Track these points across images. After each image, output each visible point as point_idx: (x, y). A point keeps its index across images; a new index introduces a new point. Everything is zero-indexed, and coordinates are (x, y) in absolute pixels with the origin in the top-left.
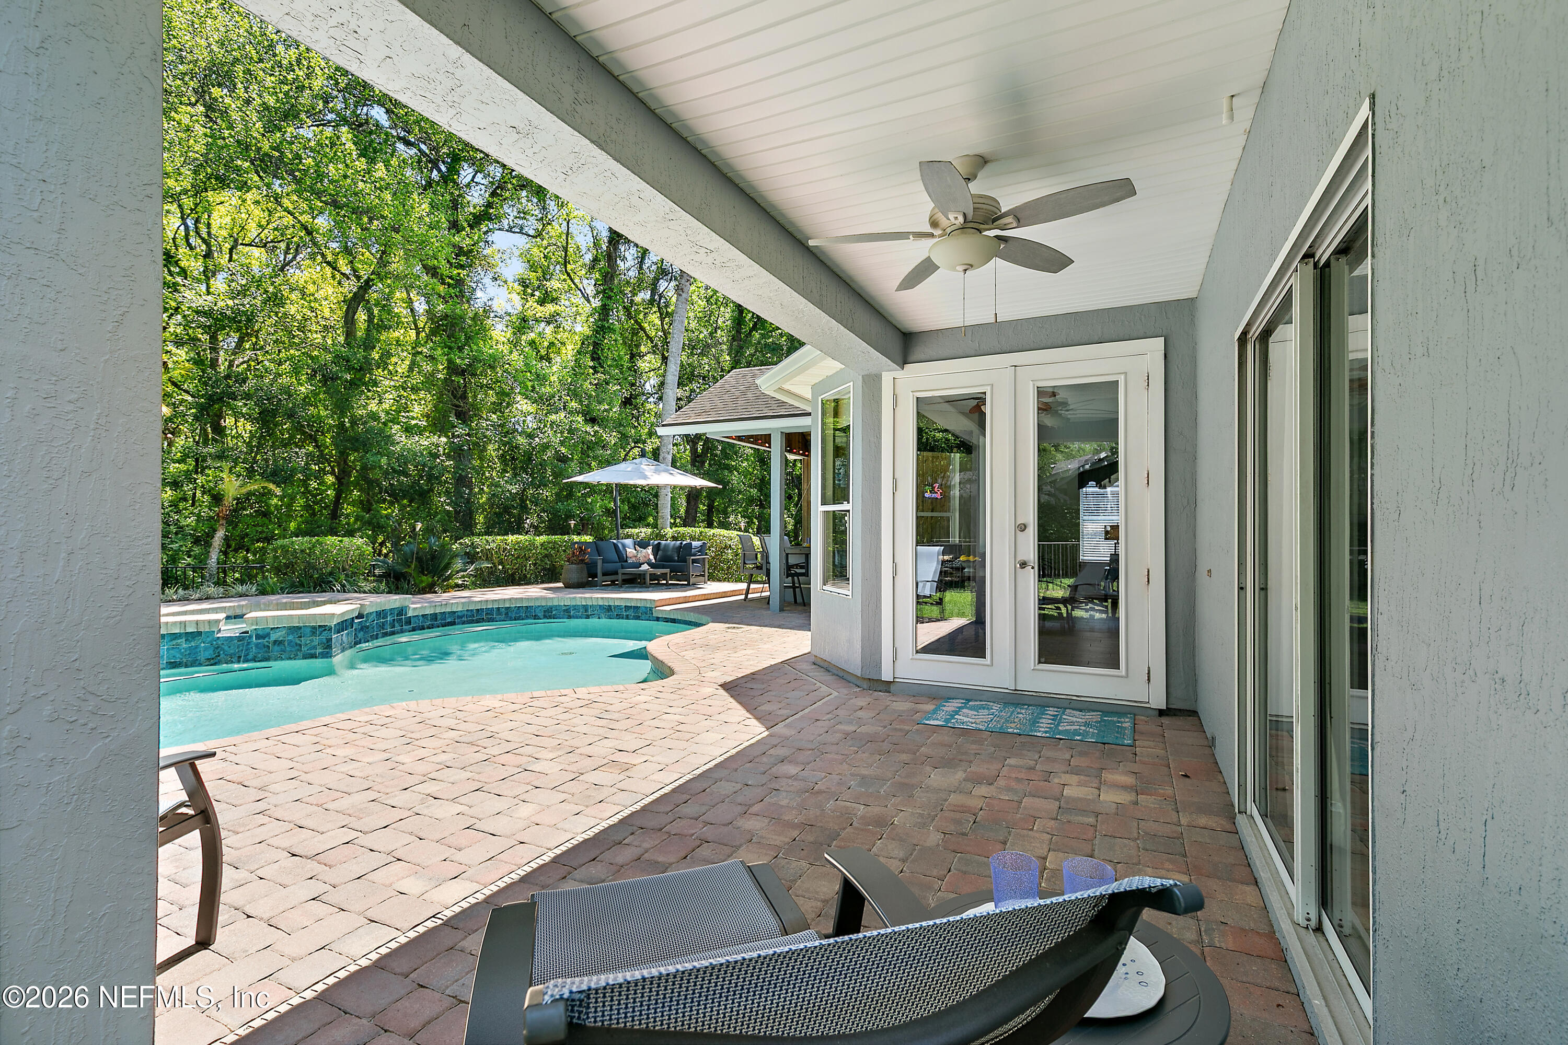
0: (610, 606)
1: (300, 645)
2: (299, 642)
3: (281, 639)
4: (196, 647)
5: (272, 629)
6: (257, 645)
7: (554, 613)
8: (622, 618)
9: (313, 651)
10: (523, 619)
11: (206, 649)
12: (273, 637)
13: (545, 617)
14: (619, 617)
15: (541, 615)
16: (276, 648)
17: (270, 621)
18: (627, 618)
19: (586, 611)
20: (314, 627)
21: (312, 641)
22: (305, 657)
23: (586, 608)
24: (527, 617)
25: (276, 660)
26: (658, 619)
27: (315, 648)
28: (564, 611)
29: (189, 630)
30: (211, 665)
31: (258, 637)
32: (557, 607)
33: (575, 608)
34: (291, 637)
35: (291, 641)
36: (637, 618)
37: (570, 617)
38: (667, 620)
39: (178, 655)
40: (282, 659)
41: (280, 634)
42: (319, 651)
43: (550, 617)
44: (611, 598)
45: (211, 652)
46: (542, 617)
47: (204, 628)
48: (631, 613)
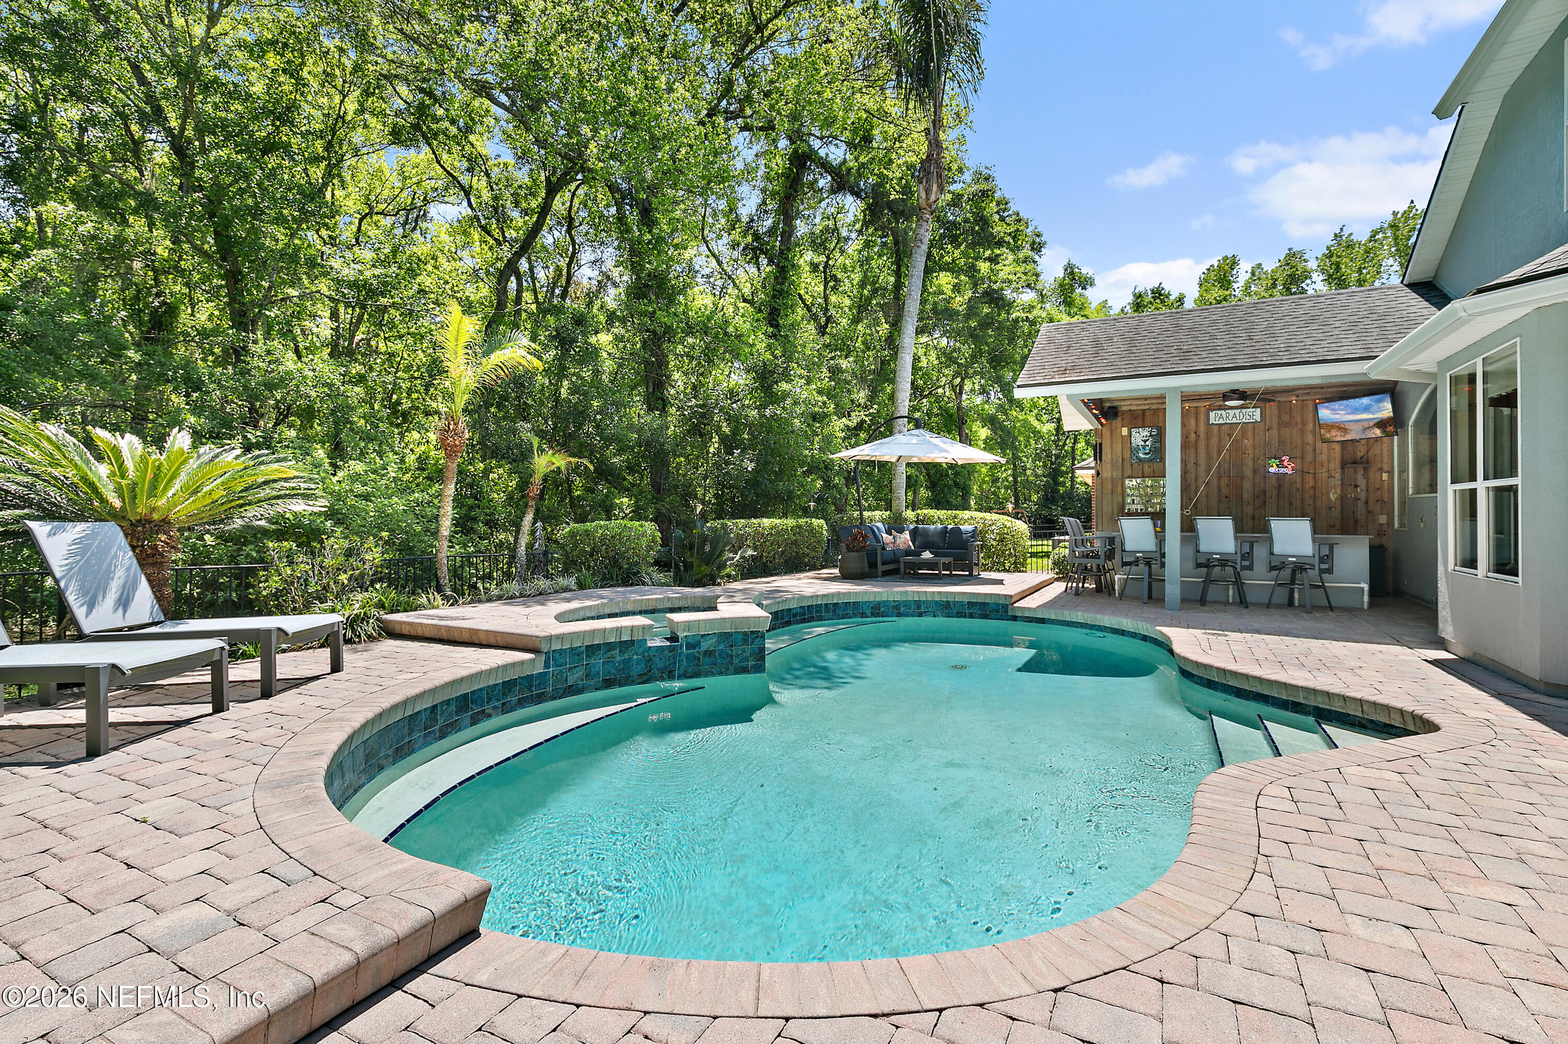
0: (948, 602)
1: (732, 656)
2: (730, 652)
3: (712, 648)
4: (630, 660)
5: (702, 636)
6: (687, 656)
7: (882, 609)
8: (965, 617)
9: (744, 664)
10: (850, 617)
11: (638, 662)
12: (704, 646)
13: (873, 615)
14: (960, 615)
15: (868, 612)
16: (707, 660)
17: (702, 625)
18: (971, 616)
19: (919, 607)
20: (745, 634)
21: (744, 651)
22: (737, 672)
23: (918, 604)
24: (854, 616)
25: (706, 675)
26: (1015, 618)
27: (746, 659)
28: (893, 607)
29: (625, 638)
30: (644, 683)
31: (689, 646)
32: (886, 603)
33: (906, 604)
34: (721, 647)
35: (721, 651)
36: (985, 617)
37: (899, 615)
38: (1030, 620)
39: (613, 671)
40: (713, 675)
41: (710, 642)
42: (751, 663)
43: (878, 615)
44: (951, 593)
45: (643, 666)
46: (869, 615)
47: (637, 636)
48: (974, 610)
